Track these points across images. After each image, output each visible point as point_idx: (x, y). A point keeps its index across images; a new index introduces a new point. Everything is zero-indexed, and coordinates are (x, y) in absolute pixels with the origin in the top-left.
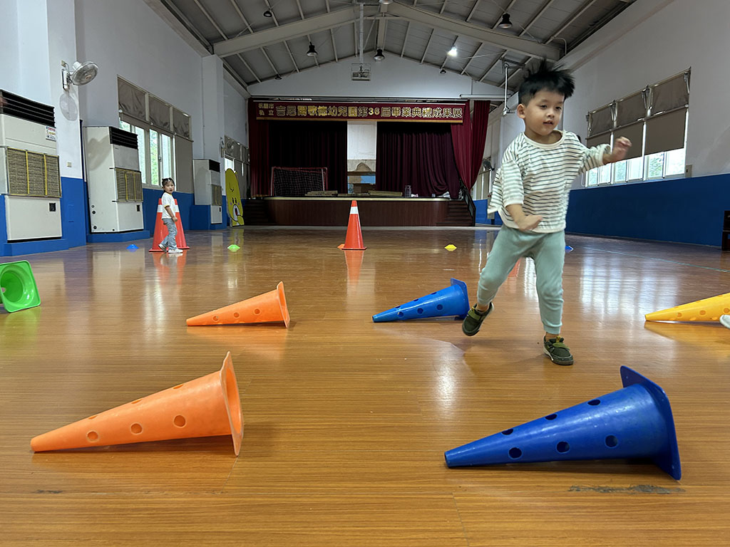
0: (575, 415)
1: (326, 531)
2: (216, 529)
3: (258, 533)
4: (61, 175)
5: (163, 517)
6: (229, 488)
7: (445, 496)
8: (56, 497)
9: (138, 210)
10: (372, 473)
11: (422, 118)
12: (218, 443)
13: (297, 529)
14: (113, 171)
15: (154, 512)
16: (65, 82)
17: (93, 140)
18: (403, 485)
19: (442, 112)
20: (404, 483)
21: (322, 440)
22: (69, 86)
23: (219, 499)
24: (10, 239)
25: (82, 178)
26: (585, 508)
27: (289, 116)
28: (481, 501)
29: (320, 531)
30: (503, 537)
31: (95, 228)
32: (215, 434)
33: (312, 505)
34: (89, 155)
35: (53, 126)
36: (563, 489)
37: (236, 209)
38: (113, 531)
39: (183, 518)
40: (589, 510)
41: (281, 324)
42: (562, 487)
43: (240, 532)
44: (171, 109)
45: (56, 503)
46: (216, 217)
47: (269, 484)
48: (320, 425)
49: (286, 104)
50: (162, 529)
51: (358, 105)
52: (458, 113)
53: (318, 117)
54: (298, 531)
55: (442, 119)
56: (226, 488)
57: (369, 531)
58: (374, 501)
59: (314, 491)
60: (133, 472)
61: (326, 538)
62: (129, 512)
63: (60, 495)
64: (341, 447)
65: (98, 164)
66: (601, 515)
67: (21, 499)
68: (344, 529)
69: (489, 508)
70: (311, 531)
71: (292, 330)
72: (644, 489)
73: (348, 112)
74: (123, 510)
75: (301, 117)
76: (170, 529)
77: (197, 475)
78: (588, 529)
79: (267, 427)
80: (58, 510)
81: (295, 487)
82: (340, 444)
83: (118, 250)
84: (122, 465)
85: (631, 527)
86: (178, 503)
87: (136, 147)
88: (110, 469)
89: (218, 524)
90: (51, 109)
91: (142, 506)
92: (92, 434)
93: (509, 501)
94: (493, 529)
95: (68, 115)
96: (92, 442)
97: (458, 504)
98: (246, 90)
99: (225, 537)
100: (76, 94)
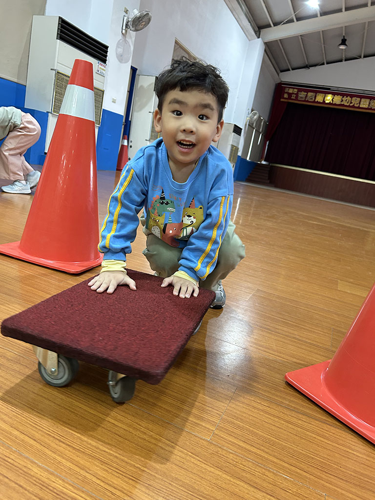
4: (103, 108)
16: (124, 28)
22: (126, 31)
27: (308, 101)
34: (137, 98)
35: (105, 63)
49: (307, 91)
51: (371, 98)
53: (332, 104)
65: (141, 108)
73: (360, 103)
75: (318, 102)
90: (107, 47)
95: (121, 58)
98: (278, 75)
100: (132, 41)
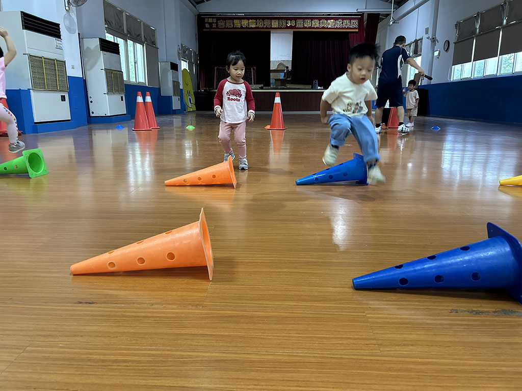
0: (450, 256)
1: (278, 336)
2: (201, 332)
3: (230, 336)
4: (68, 75)
5: (165, 323)
6: (207, 303)
7: (360, 314)
8: (92, 307)
9: (122, 100)
10: (306, 296)
11: (327, 28)
12: (197, 271)
13: (258, 334)
14: (104, 72)
15: (158, 319)
16: (67, 5)
17: (88, 48)
18: (329, 305)
19: (342, 23)
20: (330, 303)
21: (268, 270)
22: (69, 8)
23: (201, 312)
24: (36, 122)
25: (82, 77)
26: (463, 325)
27: (227, 28)
28: (386, 318)
29: (274, 336)
30: (404, 345)
31: (93, 113)
32: (195, 265)
33: (266, 317)
34: (86, 59)
35: (60, 38)
36: (446, 311)
37: (190, 99)
38: (132, 331)
39: (178, 324)
40: (466, 327)
41: (231, 186)
42: (445, 310)
43: (217, 335)
44: (142, 23)
45: (92, 311)
46: (176, 104)
47: (234, 301)
48: (265, 260)
49: (225, 19)
50: (165, 331)
51: (279, 19)
52: (355, 24)
53: (249, 28)
54: (258, 336)
55: (342, 28)
56: (205, 303)
57: (308, 337)
58: (310, 316)
59: (267, 307)
60: (141, 290)
61: (278, 341)
62: (141, 318)
63: (93, 305)
64: (282, 276)
65: (92, 66)
66: (475, 331)
67: (67, 308)
68: (290, 335)
69: (392, 323)
70: (267, 336)
71: (239, 190)
72: (505, 312)
73: (271, 24)
74: (138, 316)
75: (236, 28)
76: (170, 331)
77: (184, 293)
78: (466, 341)
79: (229, 261)
80: (92, 315)
81: (254, 304)
82: (281, 273)
83: (109, 129)
84: (132, 285)
85: (497, 340)
86: (173, 313)
87: (118, 53)
88: (125, 288)
89: (202, 329)
90: (58, 25)
91: (149, 315)
92: (112, 264)
93: (407, 318)
94: (396, 339)
95: (70, 30)
96: (111, 269)
97: (370, 320)
98: (196, 8)
99: (208, 338)
100: (74, 14)
